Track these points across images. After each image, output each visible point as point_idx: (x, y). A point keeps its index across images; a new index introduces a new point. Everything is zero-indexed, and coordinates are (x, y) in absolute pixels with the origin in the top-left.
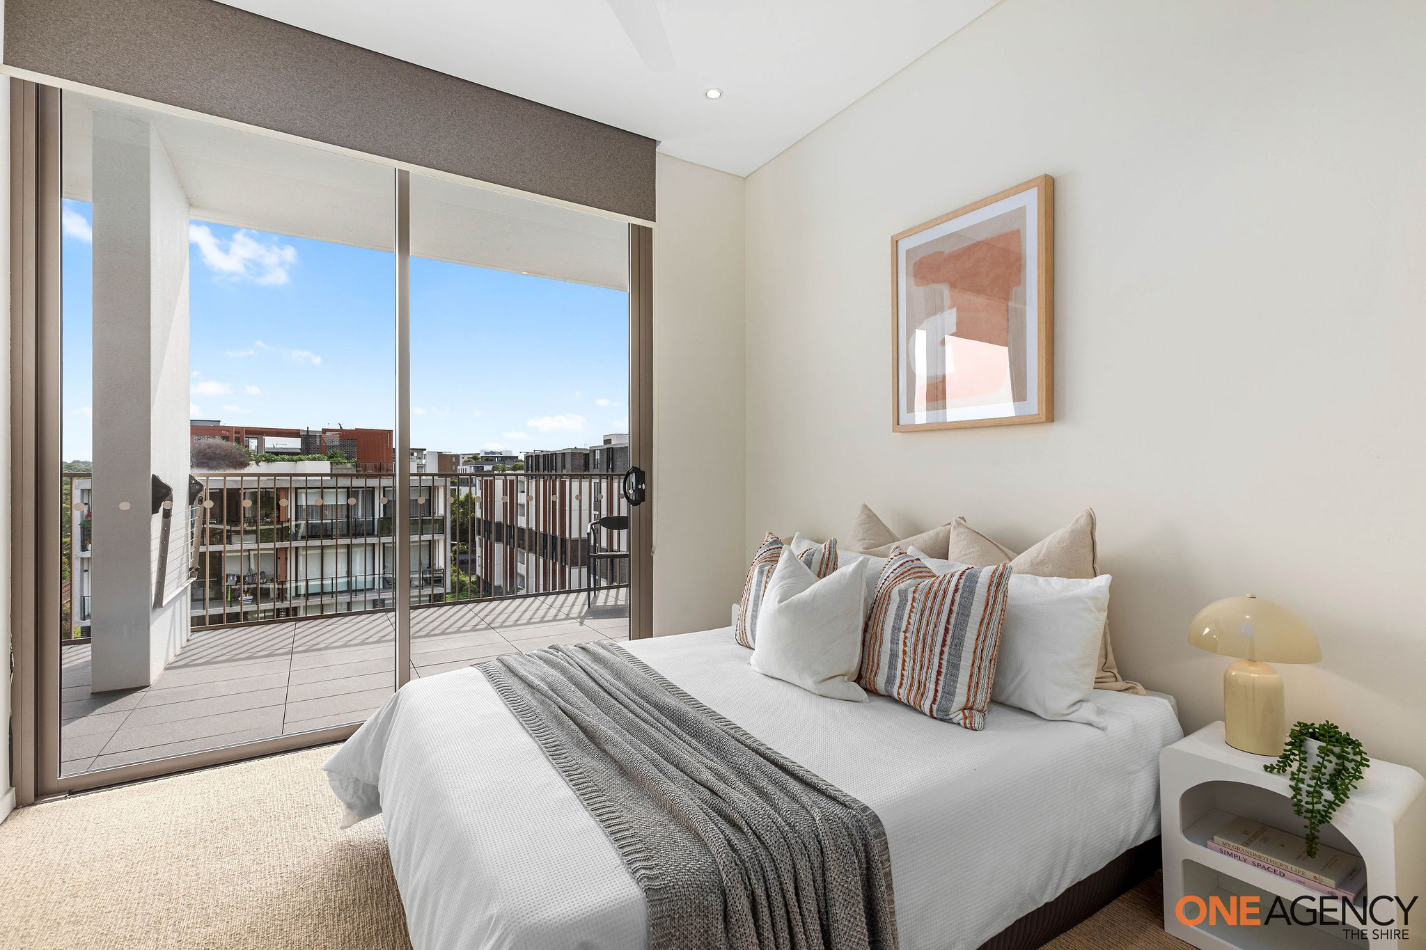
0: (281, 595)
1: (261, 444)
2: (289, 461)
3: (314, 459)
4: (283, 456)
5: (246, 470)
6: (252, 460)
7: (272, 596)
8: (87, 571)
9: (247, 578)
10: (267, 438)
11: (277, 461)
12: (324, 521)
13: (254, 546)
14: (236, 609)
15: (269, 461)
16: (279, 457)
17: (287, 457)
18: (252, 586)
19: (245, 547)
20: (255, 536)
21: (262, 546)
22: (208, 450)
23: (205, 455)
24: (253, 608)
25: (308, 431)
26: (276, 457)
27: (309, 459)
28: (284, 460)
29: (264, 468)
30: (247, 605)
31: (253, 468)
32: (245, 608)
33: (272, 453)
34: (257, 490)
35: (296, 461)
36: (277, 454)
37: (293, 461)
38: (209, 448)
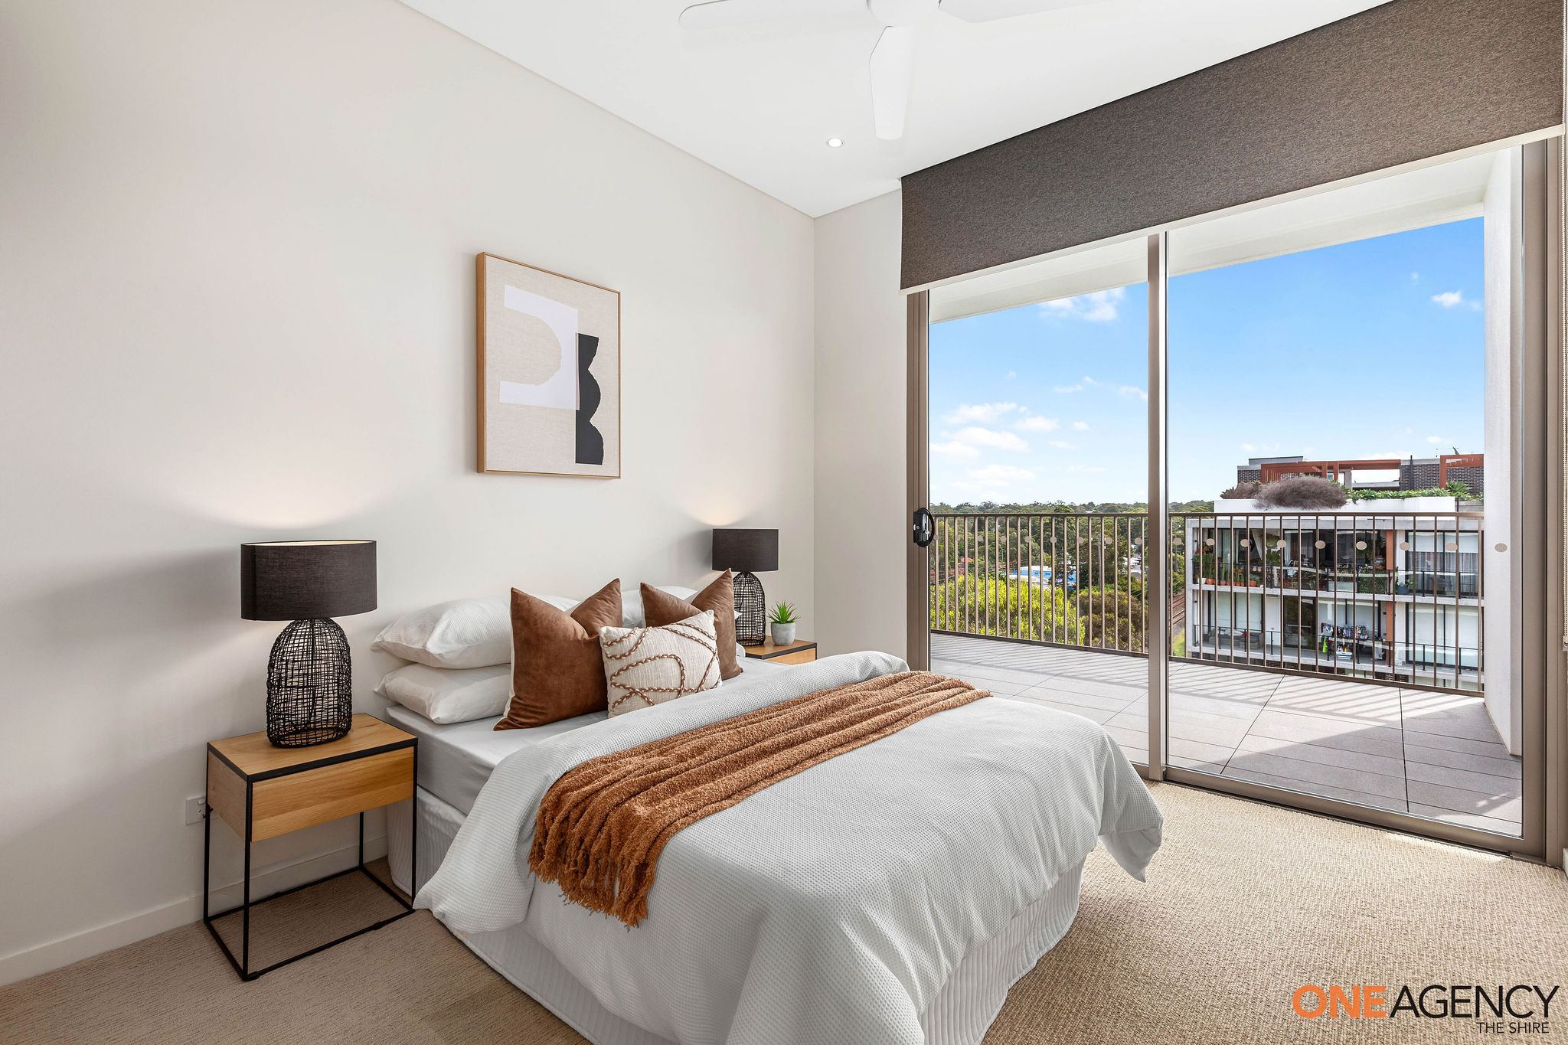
0: (1388, 657)
1: (1348, 479)
2: (1393, 497)
3: (1431, 495)
4: (1385, 492)
5: (1343, 509)
6: (1349, 498)
7: (1376, 657)
8: (1196, 602)
9: (1344, 631)
10: (1354, 472)
11: (1379, 498)
12: (1446, 574)
13: (1350, 596)
14: (1330, 663)
15: (1368, 498)
16: (1379, 494)
17: (1390, 493)
18: (1351, 641)
19: (1339, 595)
20: (1352, 584)
21: (1359, 596)
22: (1302, 488)
23: (1299, 493)
24: (1349, 665)
25: (1411, 461)
26: (1377, 494)
27: (1423, 495)
28: (1386, 497)
29: (1362, 506)
30: (1343, 660)
31: (1349, 507)
32: (1340, 665)
33: (1372, 489)
34: (1352, 532)
35: (1403, 498)
36: (1377, 489)
37: (1399, 497)
38: (1303, 486)
